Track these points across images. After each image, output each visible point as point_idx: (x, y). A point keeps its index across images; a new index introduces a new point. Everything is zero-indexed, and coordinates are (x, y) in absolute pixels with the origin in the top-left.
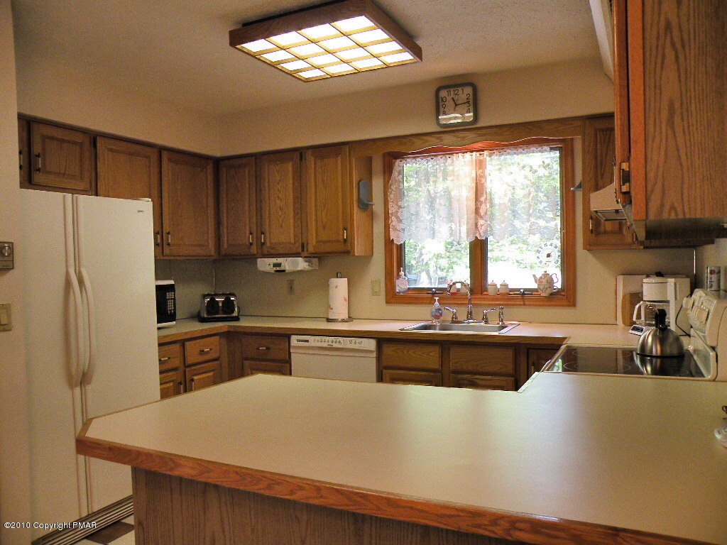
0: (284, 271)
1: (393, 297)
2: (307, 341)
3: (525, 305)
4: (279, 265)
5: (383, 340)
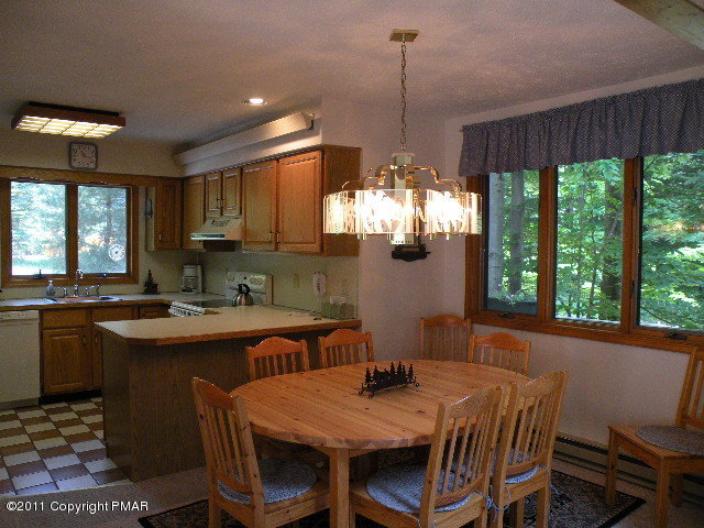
3: (108, 284)
5: (43, 310)
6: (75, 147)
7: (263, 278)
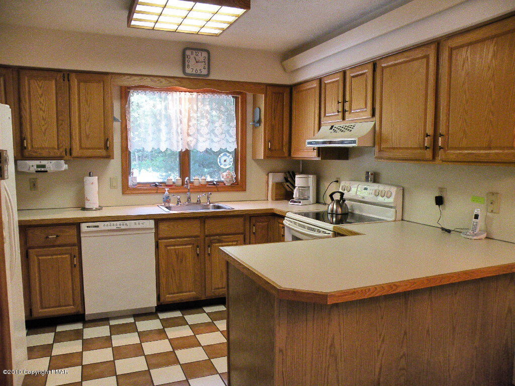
0: (46, 171)
1: (127, 189)
2: (98, 227)
3: (218, 191)
4: (44, 166)
5: (158, 220)
6: (188, 53)
7: (394, 190)
